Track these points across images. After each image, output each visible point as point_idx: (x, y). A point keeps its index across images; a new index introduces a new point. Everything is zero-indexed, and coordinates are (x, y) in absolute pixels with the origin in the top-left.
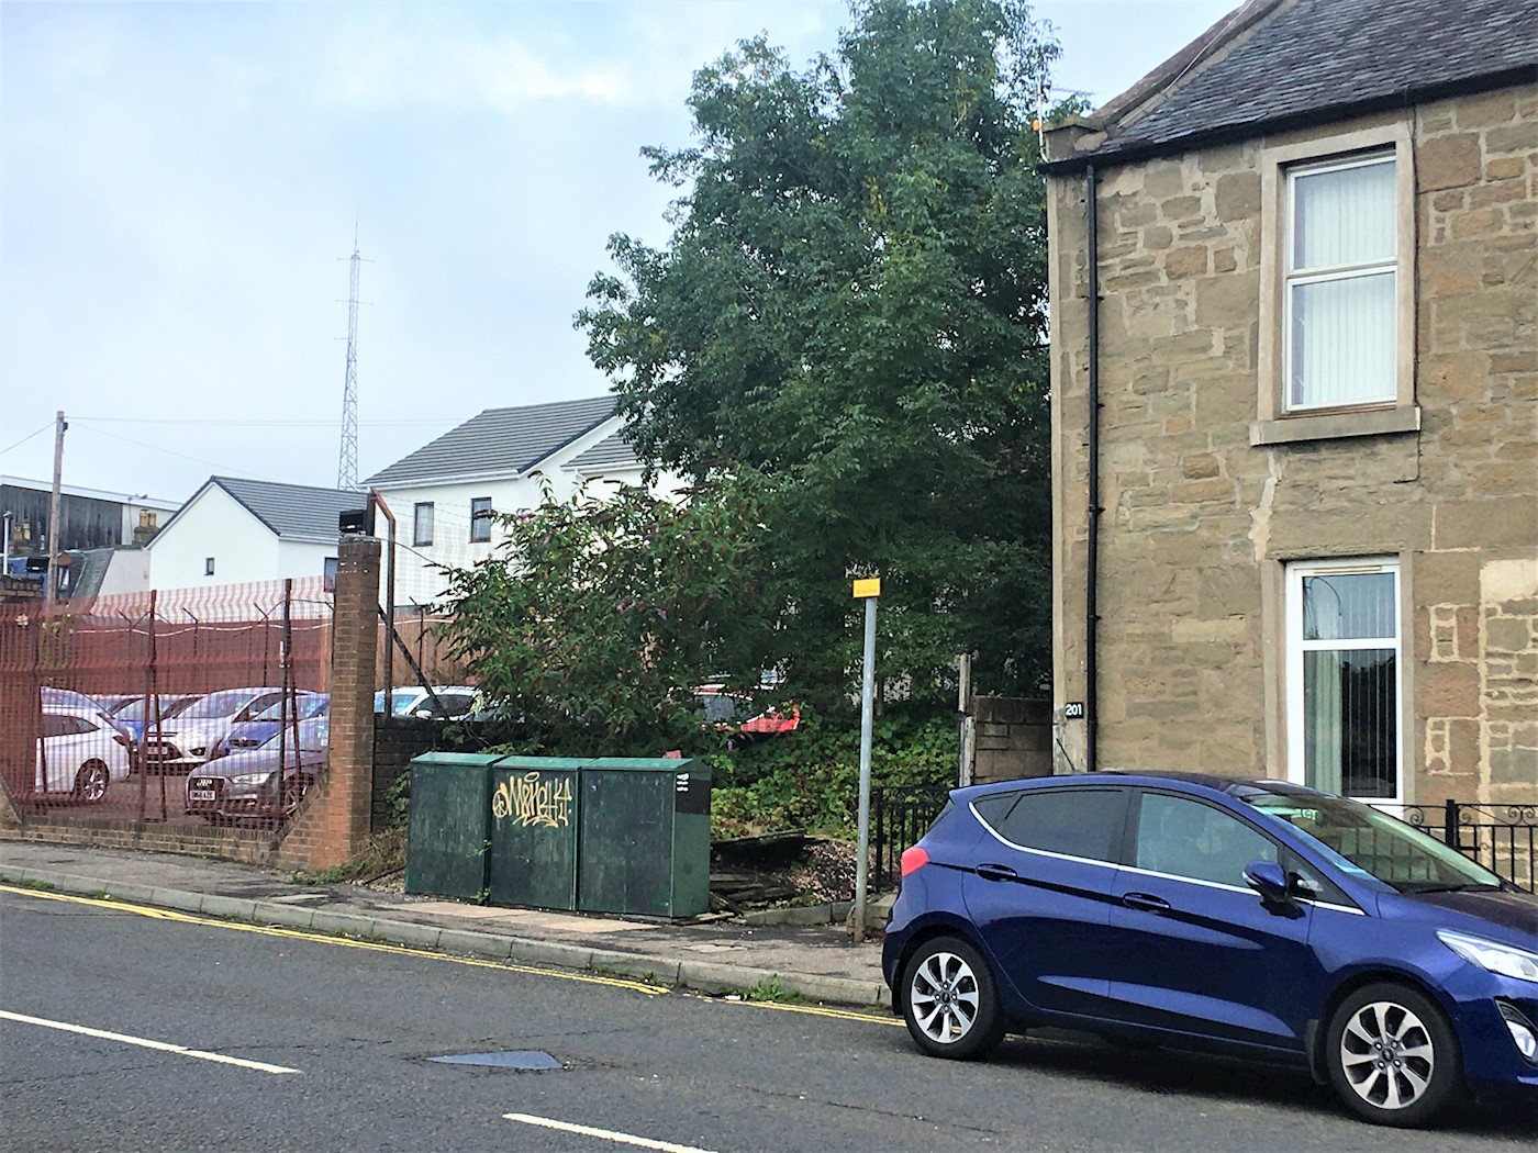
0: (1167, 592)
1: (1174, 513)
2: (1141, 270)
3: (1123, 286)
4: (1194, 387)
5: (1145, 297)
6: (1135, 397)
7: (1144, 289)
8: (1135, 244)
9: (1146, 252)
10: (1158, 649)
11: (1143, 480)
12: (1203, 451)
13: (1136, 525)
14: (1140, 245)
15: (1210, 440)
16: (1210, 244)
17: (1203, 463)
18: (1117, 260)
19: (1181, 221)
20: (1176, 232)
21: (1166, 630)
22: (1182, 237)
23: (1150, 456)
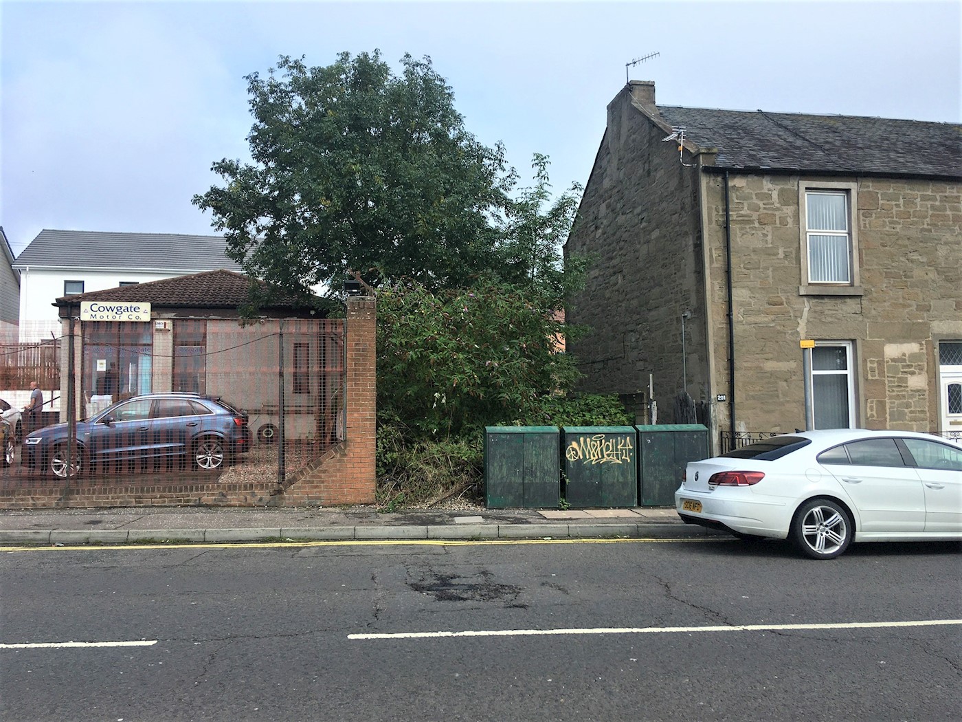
0: (762, 350)
1: (762, 319)
2: (746, 219)
3: (737, 224)
4: (771, 269)
5: (748, 230)
6: (744, 270)
7: (747, 227)
8: (743, 208)
9: (748, 212)
10: (758, 373)
11: (749, 304)
12: (777, 295)
13: (746, 322)
14: (746, 208)
15: (779, 290)
16: (777, 213)
17: (778, 299)
18: (735, 213)
19: (765, 202)
20: (762, 206)
21: (762, 365)
22: (765, 208)
23: (752, 295)
